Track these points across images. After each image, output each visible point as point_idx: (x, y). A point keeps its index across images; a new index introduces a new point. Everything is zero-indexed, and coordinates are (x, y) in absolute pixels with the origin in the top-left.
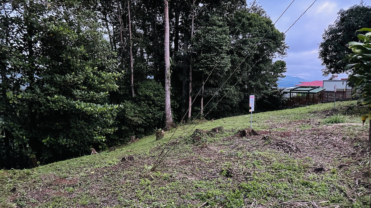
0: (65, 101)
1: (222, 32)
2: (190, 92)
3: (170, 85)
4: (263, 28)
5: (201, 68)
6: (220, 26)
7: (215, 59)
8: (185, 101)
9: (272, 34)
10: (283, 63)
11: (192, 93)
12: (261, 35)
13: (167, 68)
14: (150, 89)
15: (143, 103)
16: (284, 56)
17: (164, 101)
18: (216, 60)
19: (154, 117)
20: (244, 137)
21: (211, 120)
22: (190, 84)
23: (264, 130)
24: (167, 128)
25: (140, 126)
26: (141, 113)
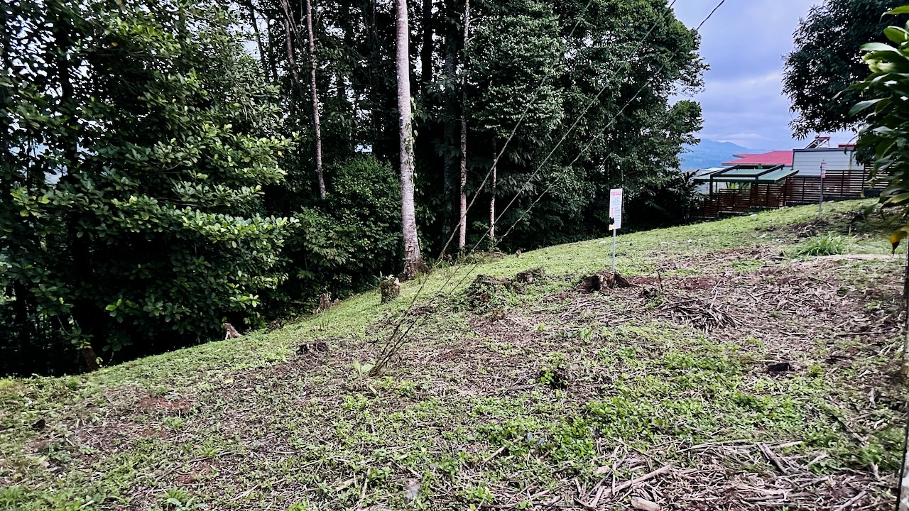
0: (157, 209)
1: (541, 29)
2: (463, 184)
3: (413, 167)
4: (644, 18)
5: (491, 122)
6: (537, 15)
7: (525, 99)
8: (449, 207)
9: (668, 33)
10: (693, 108)
11: (469, 186)
12: (639, 35)
13: (404, 124)
14: (364, 178)
15: (348, 212)
16: (697, 88)
17: (399, 208)
18: (526, 103)
19: (375, 248)
20: (596, 293)
21: (514, 252)
22: (463, 165)
23: (644, 275)
24: (407, 274)
25: (342, 269)
26: (344, 238)
